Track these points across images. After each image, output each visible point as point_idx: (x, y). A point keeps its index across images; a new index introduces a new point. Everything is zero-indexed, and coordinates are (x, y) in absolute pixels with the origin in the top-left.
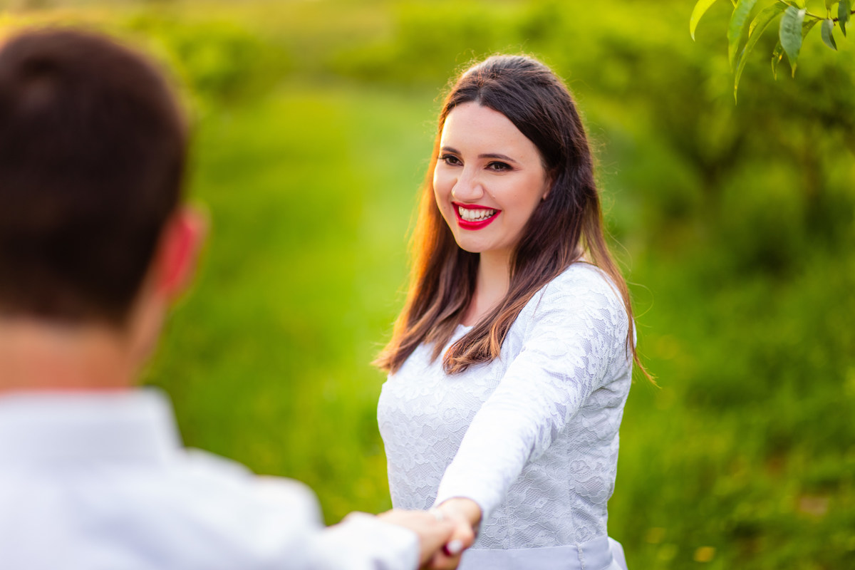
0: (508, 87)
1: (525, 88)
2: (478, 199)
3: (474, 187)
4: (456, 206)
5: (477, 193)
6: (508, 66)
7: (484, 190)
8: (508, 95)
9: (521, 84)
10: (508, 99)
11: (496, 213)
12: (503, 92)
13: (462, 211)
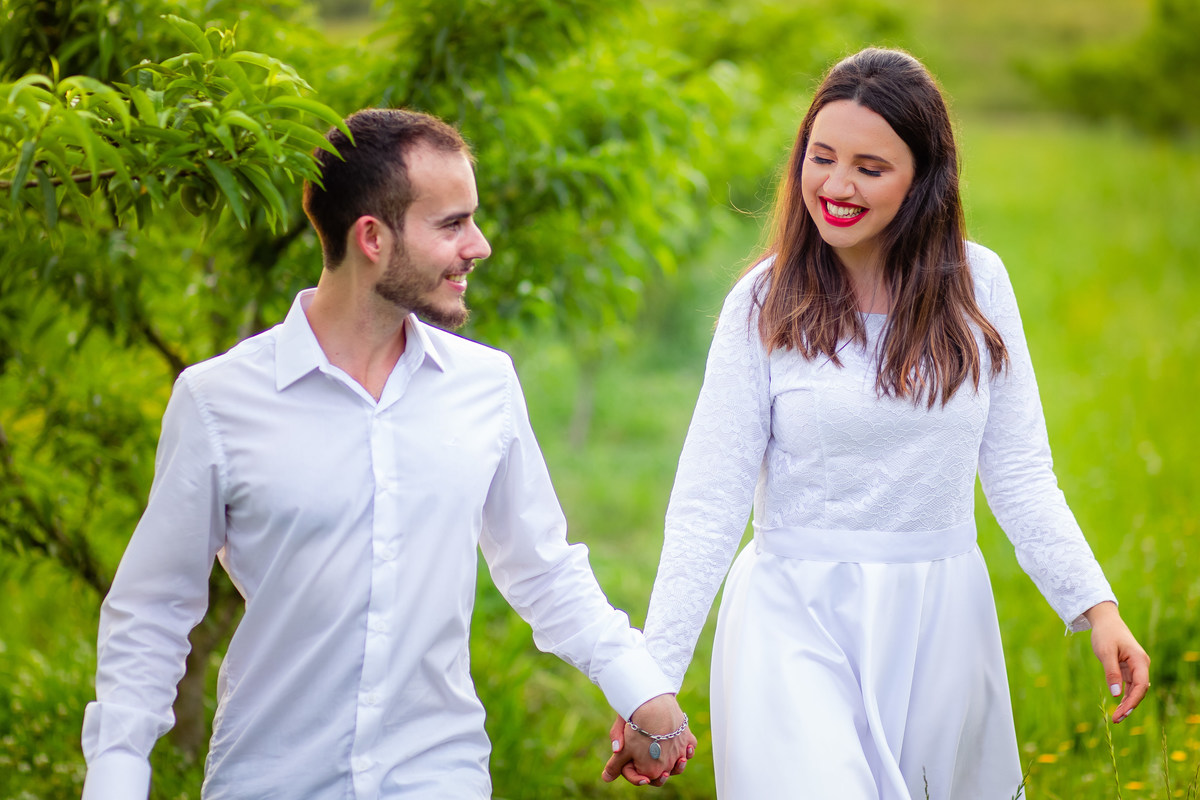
0: (886, 87)
1: (903, 90)
2: (848, 198)
3: (847, 185)
4: (824, 201)
5: (849, 191)
6: (886, 64)
7: (856, 188)
8: (886, 96)
9: (899, 86)
10: (887, 101)
11: (863, 211)
12: (882, 93)
13: (829, 206)
